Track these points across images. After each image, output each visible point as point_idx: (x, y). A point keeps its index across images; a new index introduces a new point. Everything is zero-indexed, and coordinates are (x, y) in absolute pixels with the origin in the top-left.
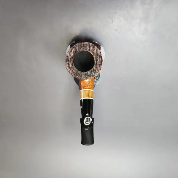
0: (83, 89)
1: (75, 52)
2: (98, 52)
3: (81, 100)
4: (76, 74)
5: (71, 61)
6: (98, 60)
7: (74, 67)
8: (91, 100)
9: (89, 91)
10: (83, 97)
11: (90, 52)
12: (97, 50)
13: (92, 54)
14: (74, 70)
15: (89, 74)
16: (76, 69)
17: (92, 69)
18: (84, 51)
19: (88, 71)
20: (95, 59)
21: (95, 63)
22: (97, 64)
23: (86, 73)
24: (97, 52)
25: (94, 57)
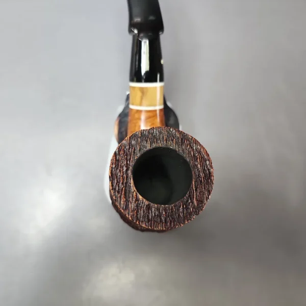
0: (155, 111)
1: (188, 201)
2: (122, 203)
3: (161, 80)
4: (182, 143)
5: (199, 176)
6: (123, 179)
7: (188, 160)
8: (135, 79)
9: (141, 105)
10: (156, 88)
11: (147, 203)
12: (127, 207)
13: (140, 197)
14: (189, 153)
15: (147, 141)
16: (184, 156)
17: (139, 155)
18: (165, 204)
19: (150, 150)
20: (132, 181)
21: (130, 172)
22: (125, 169)
23: (154, 145)
24: (127, 201)
25: (133, 188)
